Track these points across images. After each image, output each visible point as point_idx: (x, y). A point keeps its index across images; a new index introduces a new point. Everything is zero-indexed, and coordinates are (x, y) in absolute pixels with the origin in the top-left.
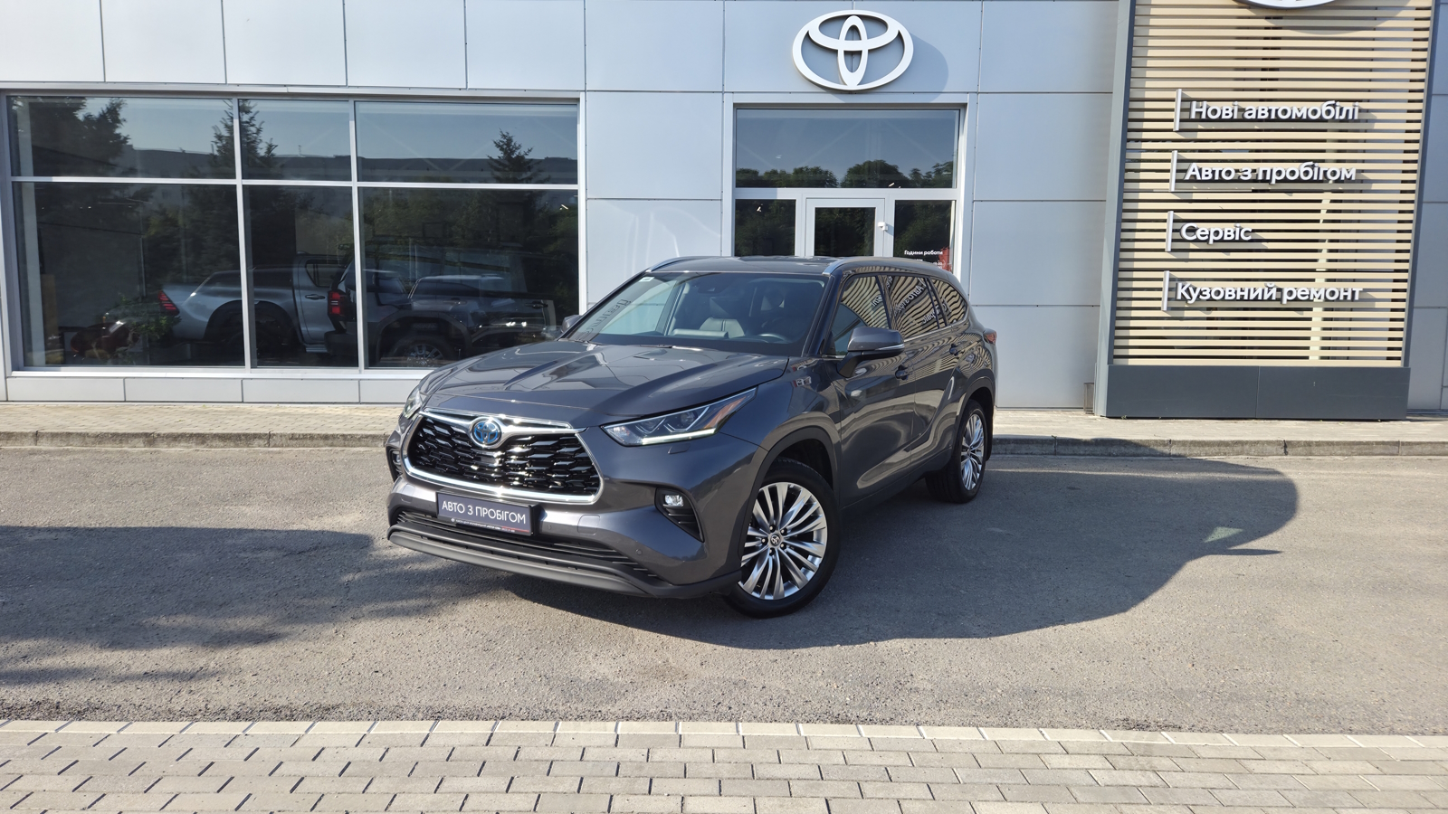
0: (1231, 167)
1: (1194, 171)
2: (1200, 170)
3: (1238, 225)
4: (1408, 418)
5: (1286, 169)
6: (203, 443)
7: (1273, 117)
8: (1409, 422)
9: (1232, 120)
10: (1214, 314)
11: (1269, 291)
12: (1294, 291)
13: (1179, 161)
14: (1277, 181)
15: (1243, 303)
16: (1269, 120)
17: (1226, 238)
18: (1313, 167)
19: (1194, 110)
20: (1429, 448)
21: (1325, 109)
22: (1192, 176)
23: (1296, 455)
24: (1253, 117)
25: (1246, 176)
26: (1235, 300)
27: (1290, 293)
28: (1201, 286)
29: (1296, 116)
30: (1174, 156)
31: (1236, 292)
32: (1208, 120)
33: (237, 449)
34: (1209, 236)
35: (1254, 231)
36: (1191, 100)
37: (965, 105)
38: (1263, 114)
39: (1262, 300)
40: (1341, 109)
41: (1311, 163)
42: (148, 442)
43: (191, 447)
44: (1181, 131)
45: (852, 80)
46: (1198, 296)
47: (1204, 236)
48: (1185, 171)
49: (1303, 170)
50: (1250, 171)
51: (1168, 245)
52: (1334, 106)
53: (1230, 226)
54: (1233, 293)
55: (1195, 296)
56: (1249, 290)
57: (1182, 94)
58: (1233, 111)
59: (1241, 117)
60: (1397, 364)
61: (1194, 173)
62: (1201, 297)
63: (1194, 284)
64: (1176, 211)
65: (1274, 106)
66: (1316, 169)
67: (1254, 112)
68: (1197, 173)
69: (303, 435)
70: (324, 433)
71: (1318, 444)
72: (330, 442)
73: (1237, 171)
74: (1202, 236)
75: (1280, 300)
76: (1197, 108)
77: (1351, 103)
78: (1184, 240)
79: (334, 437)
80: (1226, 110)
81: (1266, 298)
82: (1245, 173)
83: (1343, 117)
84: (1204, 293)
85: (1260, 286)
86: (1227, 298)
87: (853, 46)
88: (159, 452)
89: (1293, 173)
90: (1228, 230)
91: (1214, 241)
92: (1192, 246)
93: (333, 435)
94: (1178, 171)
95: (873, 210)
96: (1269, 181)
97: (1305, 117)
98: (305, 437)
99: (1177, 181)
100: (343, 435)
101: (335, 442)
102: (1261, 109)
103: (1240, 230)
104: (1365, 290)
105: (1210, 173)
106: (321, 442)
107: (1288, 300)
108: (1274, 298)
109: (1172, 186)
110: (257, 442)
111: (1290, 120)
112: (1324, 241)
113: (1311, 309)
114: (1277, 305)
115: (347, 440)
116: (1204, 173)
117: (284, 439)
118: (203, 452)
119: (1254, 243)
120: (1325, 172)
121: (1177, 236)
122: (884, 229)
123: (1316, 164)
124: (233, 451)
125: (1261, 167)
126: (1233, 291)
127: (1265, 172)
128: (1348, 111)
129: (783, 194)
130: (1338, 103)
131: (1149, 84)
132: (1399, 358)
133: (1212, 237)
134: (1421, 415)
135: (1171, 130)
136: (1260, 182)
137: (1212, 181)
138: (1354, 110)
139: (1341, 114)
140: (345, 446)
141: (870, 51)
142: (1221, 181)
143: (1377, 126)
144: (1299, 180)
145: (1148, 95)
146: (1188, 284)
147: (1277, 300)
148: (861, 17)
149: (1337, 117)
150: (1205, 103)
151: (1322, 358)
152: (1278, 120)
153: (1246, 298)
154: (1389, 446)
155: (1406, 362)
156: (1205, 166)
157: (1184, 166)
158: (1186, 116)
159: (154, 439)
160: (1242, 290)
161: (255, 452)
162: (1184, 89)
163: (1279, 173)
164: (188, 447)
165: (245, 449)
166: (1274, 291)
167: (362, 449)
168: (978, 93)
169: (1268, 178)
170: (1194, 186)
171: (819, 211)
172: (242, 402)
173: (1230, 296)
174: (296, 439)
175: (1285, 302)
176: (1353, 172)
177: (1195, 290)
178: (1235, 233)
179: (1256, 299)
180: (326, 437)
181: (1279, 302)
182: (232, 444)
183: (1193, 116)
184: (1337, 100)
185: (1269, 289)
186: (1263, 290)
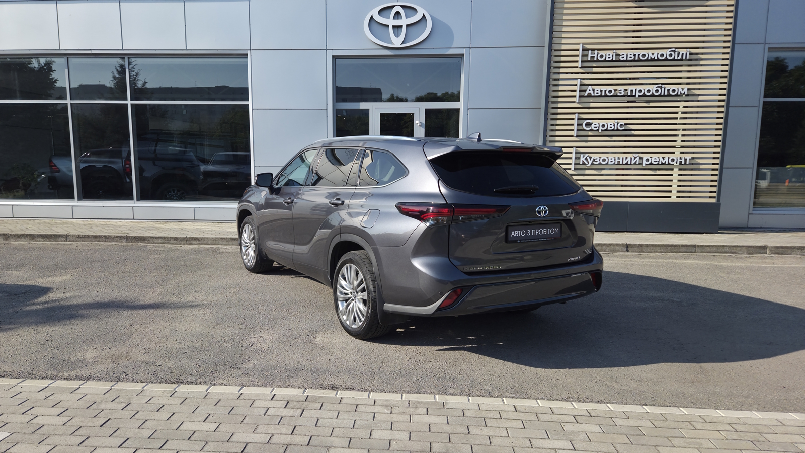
0: (612, 88)
1: (590, 90)
2: (593, 90)
3: (616, 121)
4: (719, 231)
5: (645, 88)
6: (33, 239)
7: (637, 59)
8: (720, 234)
9: (612, 61)
10: (603, 172)
11: (634, 159)
12: (650, 159)
13: (581, 85)
14: (639, 96)
15: (619, 166)
16: (634, 61)
17: (609, 129)
18: (661, 87)
19: (590, 56)
20: (715, 249)
21: (668, 53)
22: (588, 93)
23: (634, 252)
24: (625, 59)
25: (621, 93)
26: (614, 164)
27: (647, 160)
28: (594, 156)
29: (651, 58)
30: (578, 82)
31: (615, 160)
32: (598, 61)
33: (50, 243)
34: (599, 127)
35: (626, 124)
36: (588, 50)
37: (463, 55)
38: (631, 57)
39: (631, 164)
40: (679, 54)
41: (660, 85)
42: (5, 238)
43: (27, 241)
44: (582, 68)
45: (397, 42)
46: (593, 162)
47: (596, 127)
48: (585, 91)
49: (655, 89)
50: (623, 90)
51: (574, 133)
52: (674, 51)
53: (612, 122)
54: (613, 160)
55: (590, 162)
56: (623, 159)
57: (583, 46)
58: (613, 56)
59: (618, 59)
60: (714, 200)
61: (590, 92)
62: (594, 162)
63: (591, 155)
64: (579, 113)
65: (637, 52)
66: (663, 89)
67: (625, 56)
68: (592, 92)
69: (84, 235)
70: (95, 234)
71: (647, 246)
72: (98, 239)
73: (615, 90)
74: (595, 127)
75: (641, 164)
76: (591, 54)
77: (685, 50)
78: (584, 130)
79: (100, 236)
80: (609, 55)
81: (633, 163)
82: (620, 91)
83: (679, 58)
84: (596, 160)
85: (629, 156)
86: (610, 163)
87: (397, 22)
88: (10, 243)
89: (648, 91)
90: (610, 124)
91: (602, 130)
92: (590, 133)
93: (99, 236)
94: (580, 91)
95: (413, 114)
96: (635, 96)
97: (656, 58)
98: (85, 236)
99: (580, 96)
100: (105, 236)
101: (100, 239)
102: (630, 54)
103: (618, 124)
104: (693, 158)
105: (599, 92)
106: (93, 239)
107: (646, 164)
108: (638, 163)
109: (576, 99)
110: (60, 239)
111: (647, 60)
112: (679, 130)
113: (672, 169)
114: (640, 167)
115: (107, 238)
116: (596, 92)
117: (74, 237)
118: (33, 243)
119: (626, 131)
120: (668, 90)
121: (580, 128)
122: (419, 125)
123: (663, 86)
124: (48, 243)
125: (630, 88)
126: (613, 159)
127: (632, 90)
128: (683, 54)
129: (363, 106)
130: (676, 50)
131: (564, 41)
132: (715, 197)
133: (601, 128)
134: (729, 230)
135: (577, 67)
136: (630, 97)
137: (601, 96)
138: (686, 53)
139: (678, 56)
140: (106, 242)
141: (407, 26)
142: (606, 96)
143: (702, 63)
144: (652, 95)
145: (564, 47)
146: (587, 155)
147: (639, 164)
148: (402, 6)
149: (676, 58)
150: (596, 52)
151: (678, 197)
152: (640, 60)
153: (621, 163)
154: (690, 248)
155: (719, 200)
156: (596, 88)
157: (584, 88)
158: (585, 59)
159: (8, 237)
160: (619, 158)
161: (59, 244)
162: (583, 44)
163: (640, 91)
164: (25, 241)
165: (54, 243)
166: (637, 159)
167: (114, 243)
168: (470, 48)
169: (634, 94)
170: (591, 99)
171: (382, 115)
172: (73, 218)
173: (612, 161)
174: (81, 238)
175: (644, 165)
176: (686, 90)
177: (590, 158)
178: (614, 125)
179: (627, 164)
180: (96, 237)
181: (641, 165)
182: (48, 240)
183: (589, 59)
184: (676, 48)
185: (635, 158)
186: (631, 158)
